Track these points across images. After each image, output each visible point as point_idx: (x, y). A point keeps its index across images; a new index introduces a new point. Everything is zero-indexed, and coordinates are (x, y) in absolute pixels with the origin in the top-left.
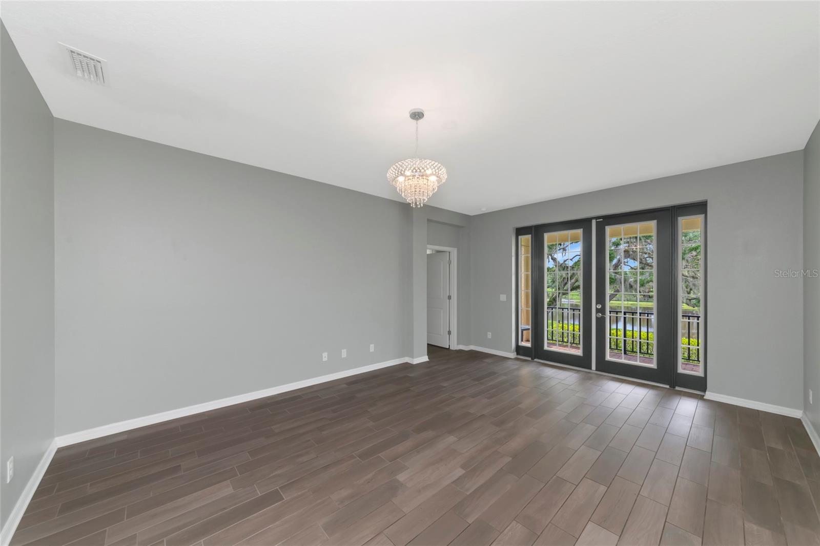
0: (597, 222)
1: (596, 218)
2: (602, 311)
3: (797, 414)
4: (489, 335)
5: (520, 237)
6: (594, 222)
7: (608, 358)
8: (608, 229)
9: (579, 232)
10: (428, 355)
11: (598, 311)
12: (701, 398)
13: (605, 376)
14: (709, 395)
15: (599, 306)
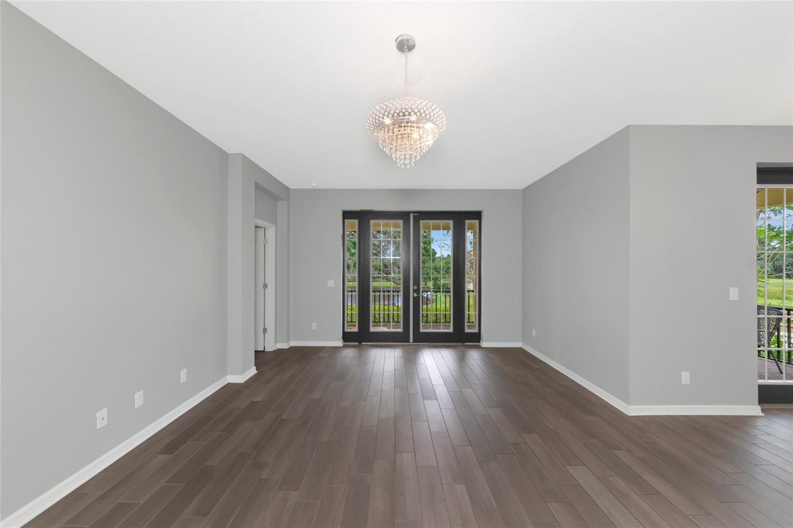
0: (414, 215)
1: (414, 212)
2: (417, 291)
3: (518, 345)
4: (314, 326)
5: (346, 221)
6: (412, 215)
7: (422, 330)
8: (422, 222)
9: (401, 222)
10: (255, 365)
11: (414, 291)
12: (479, 347)
13: (420, 345)
14: (484, 344)
15: (416, 288)
